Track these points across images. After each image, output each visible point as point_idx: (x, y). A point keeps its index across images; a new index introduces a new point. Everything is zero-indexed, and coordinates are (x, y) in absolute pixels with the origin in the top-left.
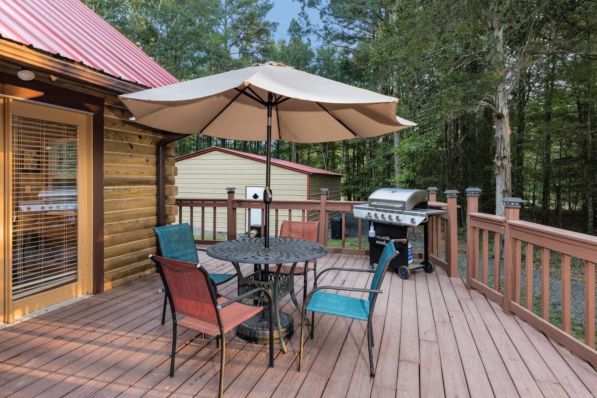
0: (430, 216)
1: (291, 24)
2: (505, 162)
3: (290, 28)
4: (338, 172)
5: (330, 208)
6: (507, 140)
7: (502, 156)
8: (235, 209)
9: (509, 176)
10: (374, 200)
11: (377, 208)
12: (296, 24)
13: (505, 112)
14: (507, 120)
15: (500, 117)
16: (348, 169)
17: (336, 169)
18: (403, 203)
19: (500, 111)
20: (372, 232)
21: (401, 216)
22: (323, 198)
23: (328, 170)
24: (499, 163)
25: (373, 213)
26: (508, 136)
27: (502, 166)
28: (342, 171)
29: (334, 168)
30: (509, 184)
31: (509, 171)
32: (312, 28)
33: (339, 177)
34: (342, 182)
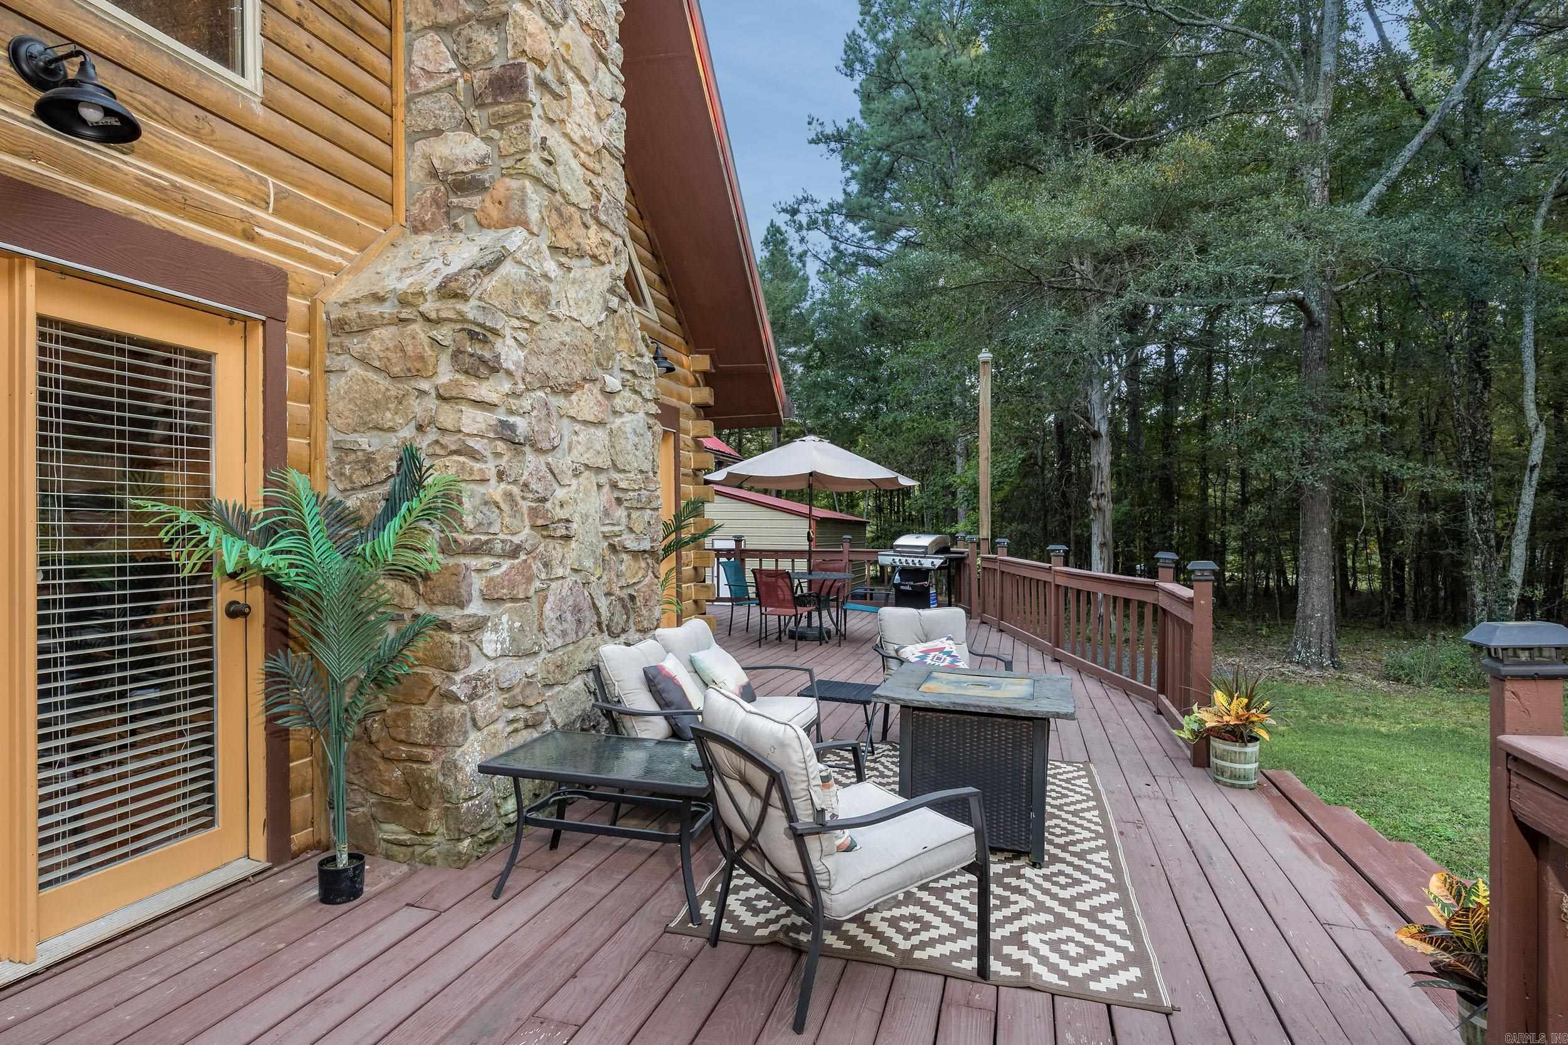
0: (951, 559)
1: (768, 229)
2: (1104, 502)
3: (766, 238)
4: (861, 515)
5: (853, 557)
6: (1106, 470)
7: (1099, 492)
8: (743, 560)
9: (1109, 523)
10: (899, 546)
11: (901, 554)
12: (778, 230)
13: (1104, 428)
14: (1105, 439)
15: (1096, 435)
16: (879, 509)
17: (857, 510)
18: (926, 547)
19: (1096, 428)
20: (897, 578)
21: (923, 561)
22: (846, 545)
23: (841, 511)
24: (1094, 504)
25: (897, 559)
26: (1108, 464)
27: (1099, 509)
28: (868, 513)
29: (853, 507)
30: (1109, 534)
31: (1108, 515)
32: (810, 247)
33: (863, 524)
34: (868, 535)
